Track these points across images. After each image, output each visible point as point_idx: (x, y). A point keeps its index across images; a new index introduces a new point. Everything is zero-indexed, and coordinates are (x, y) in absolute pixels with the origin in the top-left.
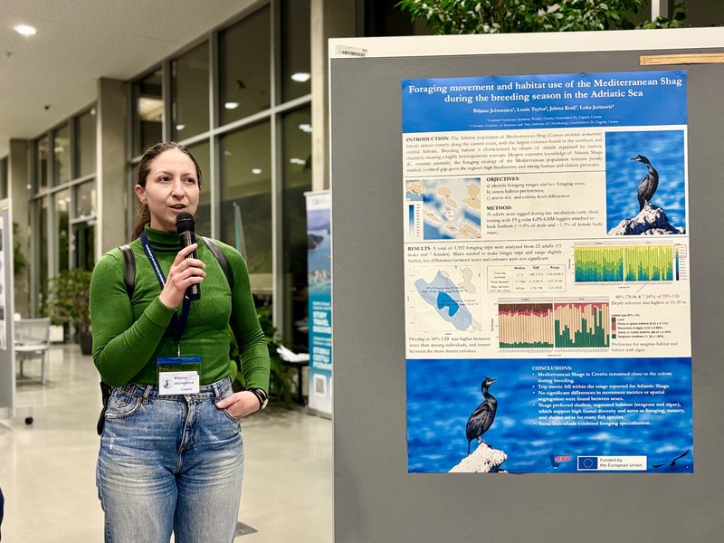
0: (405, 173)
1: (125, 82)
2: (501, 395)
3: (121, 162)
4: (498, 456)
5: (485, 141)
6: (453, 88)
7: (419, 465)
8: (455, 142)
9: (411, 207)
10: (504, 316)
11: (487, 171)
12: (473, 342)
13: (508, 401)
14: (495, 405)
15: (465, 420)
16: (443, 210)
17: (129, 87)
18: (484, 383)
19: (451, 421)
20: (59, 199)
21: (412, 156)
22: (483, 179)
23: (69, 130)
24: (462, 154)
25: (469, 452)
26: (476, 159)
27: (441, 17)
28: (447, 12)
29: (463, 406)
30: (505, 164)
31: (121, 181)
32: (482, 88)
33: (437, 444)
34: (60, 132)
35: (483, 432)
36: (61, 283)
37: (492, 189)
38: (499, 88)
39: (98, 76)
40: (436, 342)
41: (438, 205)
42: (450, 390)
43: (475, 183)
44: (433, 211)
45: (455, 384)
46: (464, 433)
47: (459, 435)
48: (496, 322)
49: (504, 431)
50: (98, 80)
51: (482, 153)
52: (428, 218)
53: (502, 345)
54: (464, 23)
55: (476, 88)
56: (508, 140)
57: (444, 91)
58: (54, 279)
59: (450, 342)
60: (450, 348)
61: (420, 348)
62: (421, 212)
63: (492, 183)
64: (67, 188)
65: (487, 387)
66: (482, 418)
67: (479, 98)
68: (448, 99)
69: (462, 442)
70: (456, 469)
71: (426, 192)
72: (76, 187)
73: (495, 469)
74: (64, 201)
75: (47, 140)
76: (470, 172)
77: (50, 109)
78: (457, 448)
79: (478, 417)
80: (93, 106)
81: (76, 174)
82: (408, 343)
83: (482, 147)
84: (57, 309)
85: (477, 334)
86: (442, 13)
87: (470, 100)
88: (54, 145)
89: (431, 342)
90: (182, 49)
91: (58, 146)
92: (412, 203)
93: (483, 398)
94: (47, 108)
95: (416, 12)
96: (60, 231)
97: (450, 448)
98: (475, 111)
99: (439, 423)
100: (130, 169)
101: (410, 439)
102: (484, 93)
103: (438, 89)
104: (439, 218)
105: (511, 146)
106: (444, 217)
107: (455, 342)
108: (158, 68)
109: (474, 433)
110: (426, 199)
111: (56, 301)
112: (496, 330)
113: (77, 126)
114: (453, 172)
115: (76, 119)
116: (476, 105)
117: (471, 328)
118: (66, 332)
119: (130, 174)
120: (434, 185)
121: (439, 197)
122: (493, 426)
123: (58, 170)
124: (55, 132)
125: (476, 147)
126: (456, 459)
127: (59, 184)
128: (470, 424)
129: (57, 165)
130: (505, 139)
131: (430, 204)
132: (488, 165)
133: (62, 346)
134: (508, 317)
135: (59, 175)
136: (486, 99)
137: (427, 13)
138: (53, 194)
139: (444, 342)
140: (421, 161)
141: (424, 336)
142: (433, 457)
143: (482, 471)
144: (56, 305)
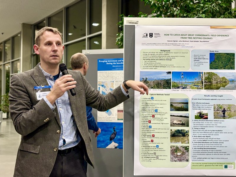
0: (98, 80)
1: (32, 25)
2: (117, 131)
3: (29, 54)
4: (117, 145)
5: (115, 73)
6: (108, 61)
7: (99, 146)
8: (109, 73)
9: (99, 88)
10: (118, 113)
11: (115, 80)
12: (112, 118)
13: (119, 132)
14: (116, 133)
15: (110, 136)
16: (106, 88)
17: (33, 26)
18: (114, 128)
19: (107, 136)
20: (6, 66)
21: (99, 76)
22: (114, 81)
23: (10, 41)
24: (110, 76)
25: (110, 144)
26: (113, 77)
27: (156, 4)
28: (159, 2)
29: (109, 133)
30: (119, 78)
31: (29, 61)
32: (114, 61)
33: (103, 141)
34: (7, 42)
35: (113, 139)
36: (6, 98)
37: (116, 84)
38: (118, 61)
39: (22, 23)
40: (104, 118)
41: (105, 87)
42: (106, 129)
43: (113, 82)
44: (104, 88)
45: (108, 128)
46: (109, 139)
47: (108, 140)
48: (117, 114)
49: (118, 139)
50: (22, 24)
51: (114, 76)
52: (103, 90)
53: (118, 119)
54: (165, 7)
55: (113, 61)
56: (120, 73)
57: (106, 61)
58: (4, 96)
59: (107, 118)
60: (107, 120)
61: (100, 119)
62: (101, 88)
63: (116, 82)
64: (9, 63)
65: (114, 129)
66: (113, 136)
67: (114, 63)
68: (107, 64)
69: (109, 141)
70: (107, 147)
71: (102, 84)
72: (13, 62)
73: (116, 148)
74: (8, 67)
75: (2, 45)
76: (112, 80)
77: (4, 34)
78: (107, 143)
79: (112, 135)
80: (20, 33)
81: (13, 57)
82: (98, 118)
83: (114, 74)
84: (4, 107)
85: (113, 117)
86: (157, 3)
87: (112, 64)
88: (5, 46)
89: (103, 118)
90: (53, 13)
91: (6, 47)
92: (99, 87)
93: (114, 131)
94: (3, 34)
95: (147, 2)
96: (6, 78)
97: (106, 142)
98: (113, 66)
99: (104, 137)
100: (32, 56)
101: (98, 140)
102: (115, 62)
103: (105, 61)
104: (105, 90)
105: (120, 74)
106: (106, 90)
107: (108, 118)
108: (44, 20)
109: (111, 139)
110: (102, 86)
111: (5, 104)
112: (117, 116)
113: (13, 40)
114: (108, 80)
115: (13, 38)
116: (113, 65)
117: (111, 115)
118: (8, 115)
119: (33, 58)
120: (104, 83)
121: (105, 85)
122: (115, 138)
123: (6, 56)
124: (5, 42)
125: (113, 74)
126: (107, 145)
127: (6, 61)
128: (110, 137)
129: (5, 53)
130: (119, 73)
131: (103, 87)
132: (116, 78)
133: (6, 120)
134: (119, 113)
135: (6, 57)
136: (115, 63)
137: (151, 3)
138: (4, 65)
139: (105, 118)
140: (101, 77)
141: (101, 117)
142: (103, 144)
143: (113, 148)
144: (5, 105)
